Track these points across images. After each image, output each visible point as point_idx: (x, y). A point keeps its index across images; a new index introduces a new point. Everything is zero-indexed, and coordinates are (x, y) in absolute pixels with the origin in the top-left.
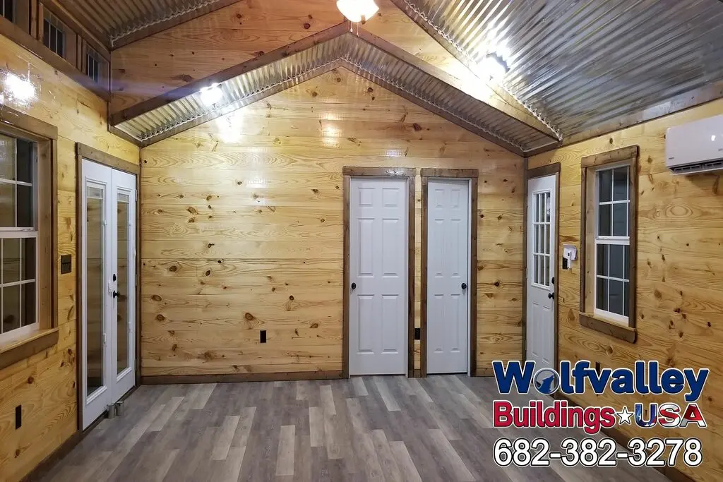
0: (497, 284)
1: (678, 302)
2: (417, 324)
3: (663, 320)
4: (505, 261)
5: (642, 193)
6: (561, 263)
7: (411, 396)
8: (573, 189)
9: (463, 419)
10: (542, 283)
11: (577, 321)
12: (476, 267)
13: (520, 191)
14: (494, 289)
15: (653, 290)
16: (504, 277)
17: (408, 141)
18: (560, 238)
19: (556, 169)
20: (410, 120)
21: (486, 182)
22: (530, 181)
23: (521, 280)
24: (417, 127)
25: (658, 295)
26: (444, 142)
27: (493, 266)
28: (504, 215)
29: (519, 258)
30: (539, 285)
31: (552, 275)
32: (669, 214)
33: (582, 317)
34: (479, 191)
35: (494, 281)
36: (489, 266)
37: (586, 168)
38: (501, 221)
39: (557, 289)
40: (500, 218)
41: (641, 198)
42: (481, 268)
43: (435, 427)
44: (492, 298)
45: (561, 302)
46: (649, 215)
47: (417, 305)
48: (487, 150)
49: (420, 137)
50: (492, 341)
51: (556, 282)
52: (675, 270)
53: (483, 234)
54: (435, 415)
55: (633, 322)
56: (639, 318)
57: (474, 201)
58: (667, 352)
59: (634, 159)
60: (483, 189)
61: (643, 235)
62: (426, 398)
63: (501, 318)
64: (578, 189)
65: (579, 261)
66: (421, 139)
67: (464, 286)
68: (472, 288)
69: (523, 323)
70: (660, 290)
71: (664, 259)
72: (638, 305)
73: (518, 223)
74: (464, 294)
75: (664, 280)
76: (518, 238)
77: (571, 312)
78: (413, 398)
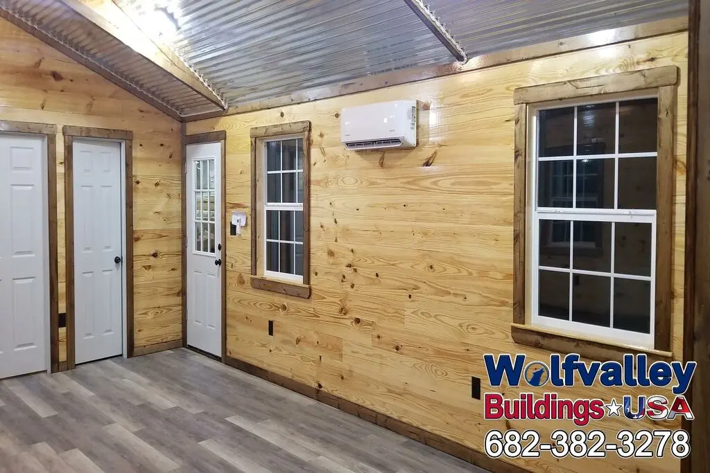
0: (155, 255)
1: (350, 258)
2: (62, 308)
3: (336, 275)
4: (163, 230)
5: (315, 164)
6: (228, 230)
7: (65, 395)
8: (241, 158)
9: (139, 406)
10: (205, 250)
11: (248, 284)
12: (131, 238)
13: (177, 157)
14: (152, 261)
15: (326, 250)
16: (163, 247)
17: (45, 91)
18: (227, 205)
19: (220, 136)
20: (47, 66)
21: (141, 145)
22: (189, 148)
23: (180, 248)
24: (56, 76)
25: (331, 253)
26: (92, 97)
27: (150, 236)
28: (162, 182)
29: (178, 226)
30: (202, 252)
31: (218, 241)
32: (341, 184)
33: (253, 280)
34: (134, 154)
35: (152, 252)
36: (145, 237)
37: (256, 138)
38: (159, 188)
39: (225, 255)
40: (157, 184)
41: (313, 169)
42: (137, 239)
43: (110, 422)
44: (150, 270)
45: (229, 268)
46: (322, 184)
47: (62, 287)
48: (141, 111)
49: (61, 89)
50: (150, 316)
51: (223, 248)
52: (346, 232)
53: (138, 201)
54: (104, 409)
55: (307, 280)
56: (312, 275)
57: (129, 165)
58: (340, 303)
59: (306, 133)
60: (137, 153)
61: (316, 202)
62: (84, 392)
63: (160, 290)
64: (247, 158)
65: (249, 228)
66: (62, 91)
67: (117, 260)
68: (128, 261)
69: (183, 293)
70: (333, 249)
71: (336, 222)
72: (312, 264)
73: (176, 190)
74: (117, 269)
75: (336, 241)
76: (176, 205)
77: (240, 277)
78: (68, 395)
